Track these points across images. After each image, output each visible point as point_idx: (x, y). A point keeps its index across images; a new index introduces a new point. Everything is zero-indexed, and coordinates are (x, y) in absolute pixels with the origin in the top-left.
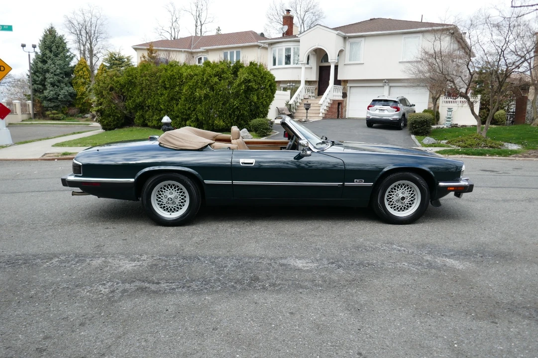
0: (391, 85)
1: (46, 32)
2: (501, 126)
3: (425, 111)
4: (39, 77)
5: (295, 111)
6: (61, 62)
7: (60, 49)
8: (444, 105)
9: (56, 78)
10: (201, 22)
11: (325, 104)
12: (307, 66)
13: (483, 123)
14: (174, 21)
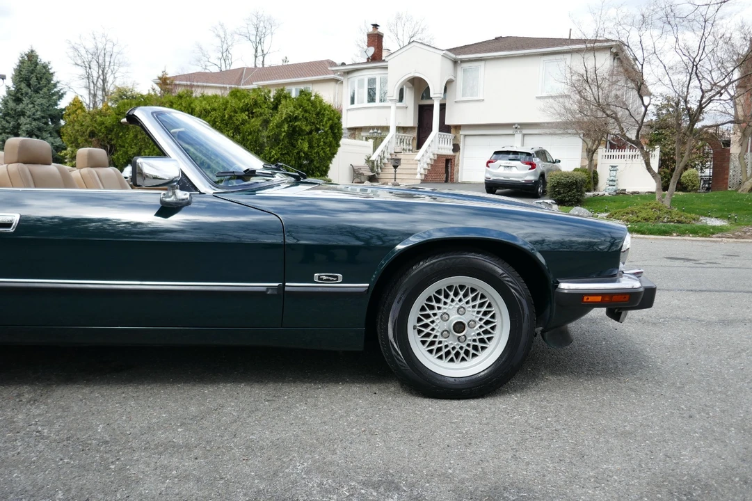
0: (525, 131)
1: (22, 58)
2: (692, 193)
3: (576, 170)
4: (10, 123)
5: (380, 171)
6: (44, 101)
7: (43, 82)
8: (605, 161)
9: (34, 123)
10: (263, 51)
11: (425, 159)
12: (400, 104)
13: (665, 188)
14: (224, 50)
